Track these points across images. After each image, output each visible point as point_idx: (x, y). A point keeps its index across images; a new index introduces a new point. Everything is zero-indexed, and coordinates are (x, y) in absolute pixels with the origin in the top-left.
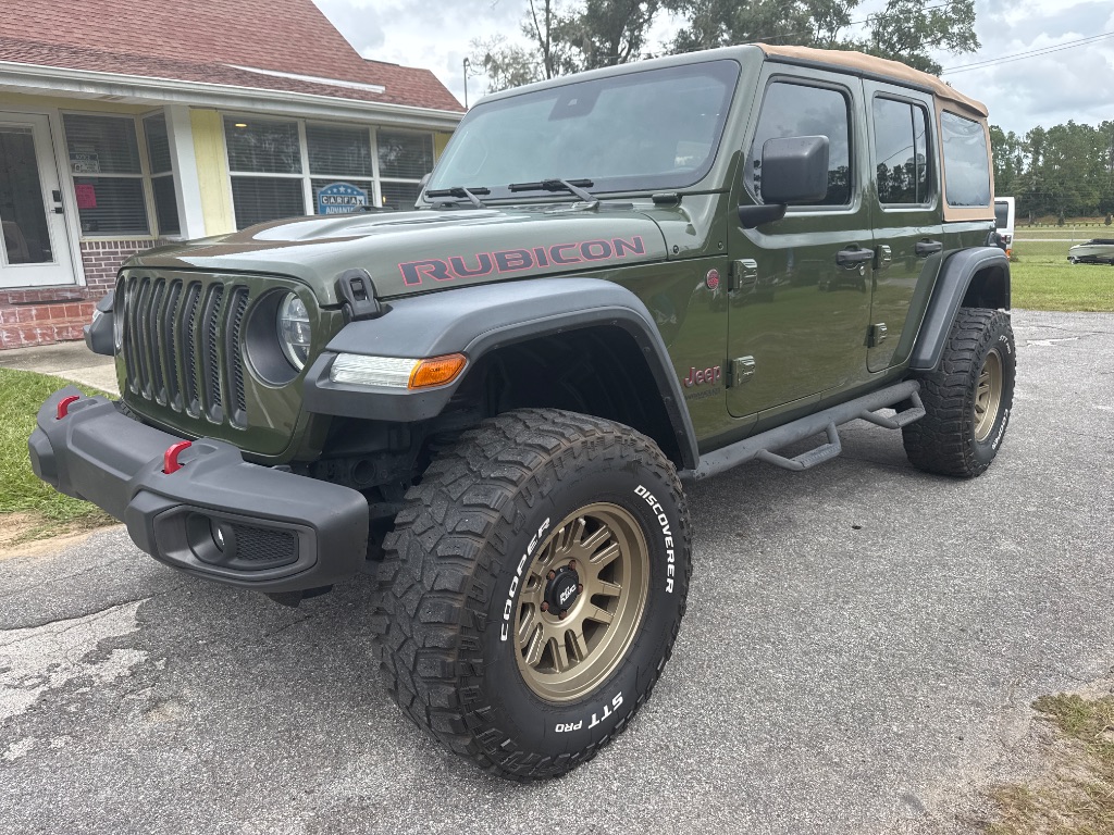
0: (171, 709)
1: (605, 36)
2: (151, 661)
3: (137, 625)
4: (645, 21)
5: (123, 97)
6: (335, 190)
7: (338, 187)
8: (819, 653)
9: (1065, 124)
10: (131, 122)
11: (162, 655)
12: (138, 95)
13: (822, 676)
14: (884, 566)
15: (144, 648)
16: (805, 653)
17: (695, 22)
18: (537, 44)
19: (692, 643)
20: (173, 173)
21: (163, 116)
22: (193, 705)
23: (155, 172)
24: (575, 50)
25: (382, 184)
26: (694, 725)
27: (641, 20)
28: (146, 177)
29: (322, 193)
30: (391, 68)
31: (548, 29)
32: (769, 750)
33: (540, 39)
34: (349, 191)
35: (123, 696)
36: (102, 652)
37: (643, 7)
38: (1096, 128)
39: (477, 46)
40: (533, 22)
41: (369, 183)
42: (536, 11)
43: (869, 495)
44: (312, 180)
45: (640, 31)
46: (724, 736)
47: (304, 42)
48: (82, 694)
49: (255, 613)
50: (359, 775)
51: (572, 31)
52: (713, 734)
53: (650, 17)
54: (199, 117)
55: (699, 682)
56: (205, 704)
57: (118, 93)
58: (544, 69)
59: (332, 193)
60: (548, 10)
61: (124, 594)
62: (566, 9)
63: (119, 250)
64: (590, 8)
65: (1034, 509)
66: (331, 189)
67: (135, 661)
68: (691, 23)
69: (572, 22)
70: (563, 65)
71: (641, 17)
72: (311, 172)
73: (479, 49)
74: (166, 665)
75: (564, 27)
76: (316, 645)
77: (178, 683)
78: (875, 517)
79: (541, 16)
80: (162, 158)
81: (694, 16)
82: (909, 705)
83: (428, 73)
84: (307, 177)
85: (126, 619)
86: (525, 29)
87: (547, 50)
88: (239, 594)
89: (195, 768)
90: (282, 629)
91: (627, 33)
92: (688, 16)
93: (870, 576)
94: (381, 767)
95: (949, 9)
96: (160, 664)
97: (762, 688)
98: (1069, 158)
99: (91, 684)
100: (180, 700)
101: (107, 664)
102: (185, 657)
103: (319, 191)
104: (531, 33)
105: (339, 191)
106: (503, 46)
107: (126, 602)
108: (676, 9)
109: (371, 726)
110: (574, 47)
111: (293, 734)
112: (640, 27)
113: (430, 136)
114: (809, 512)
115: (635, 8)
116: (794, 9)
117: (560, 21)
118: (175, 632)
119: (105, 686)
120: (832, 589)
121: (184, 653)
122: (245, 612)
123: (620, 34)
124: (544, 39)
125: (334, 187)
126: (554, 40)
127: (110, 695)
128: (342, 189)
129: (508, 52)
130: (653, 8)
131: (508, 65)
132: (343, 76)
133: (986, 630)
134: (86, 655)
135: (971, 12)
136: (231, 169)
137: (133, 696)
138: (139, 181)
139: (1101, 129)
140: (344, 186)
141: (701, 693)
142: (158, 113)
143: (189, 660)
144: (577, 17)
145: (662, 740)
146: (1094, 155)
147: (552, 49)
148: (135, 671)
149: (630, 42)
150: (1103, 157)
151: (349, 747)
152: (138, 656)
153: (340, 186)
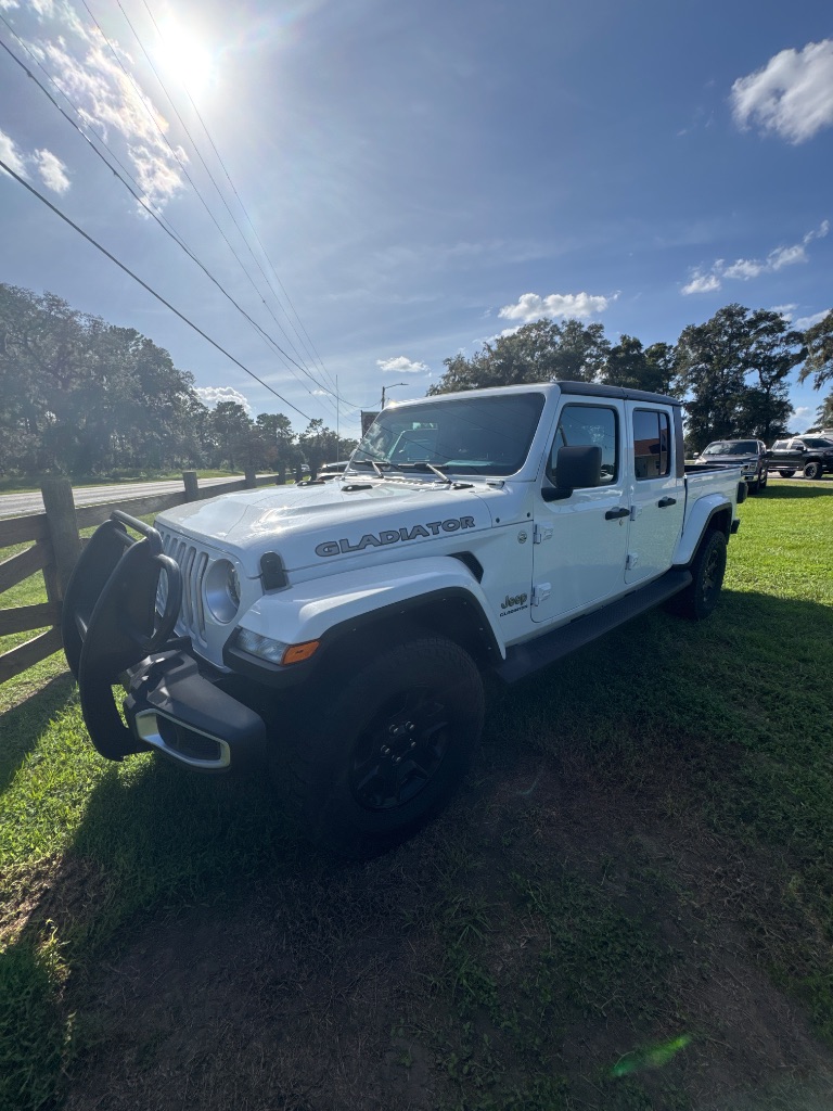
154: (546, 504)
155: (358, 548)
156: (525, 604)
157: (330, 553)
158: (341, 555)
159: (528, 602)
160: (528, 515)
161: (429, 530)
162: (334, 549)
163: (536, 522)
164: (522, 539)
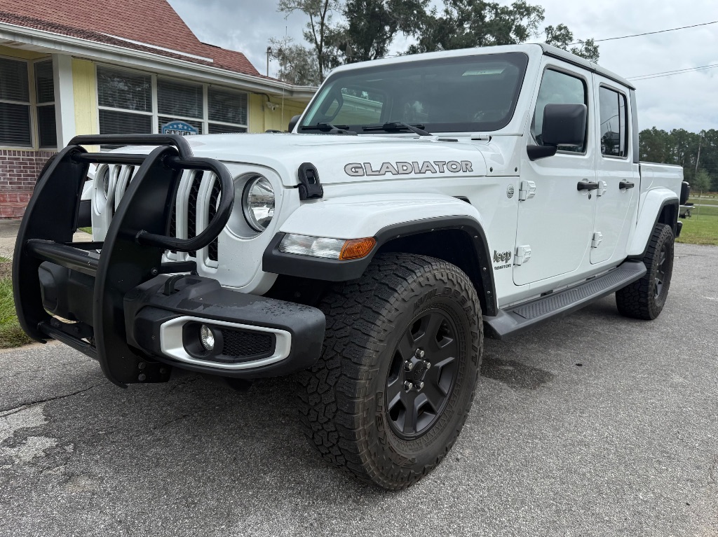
0: (84, 482)
1: (360, 44)
2: (61, 445)
3: (46, 420)
4: (388, 38)
5: (22, 44)
6: (175, 126)
7: (177, 124)
8: (573, 445)
9: (651, 128)
10: (25, 64)
11: (70, 442)
12: (35, 43)
13: (580, 461)
14: (601, 390)
15: (54, 436)
16: (565, 446)
17: (422, 41)
18: (314, 45)
19: (482, 438)
20: (56, 103)
21: (51, 62)
22: (102, 479)
23: (40, 102)
24: (340, 52)
25: (210, 125)
26: (498, 495)
27: (385, 37)
28: (33, 105)
29: (166, 127)
30: (215, 49)
31: (322, 37)
32: (557, 511)
33: (316, 43)
34: (185, 127)
35: (41, 472)
36: (18, 438)
37: (387, 28)
38: (669, 133)
39: (273, 43)
40: (312, 31)
41: (200, 124)
42: (314, 23)
43: (577, 345)
44: (160, 118)
45: (384, 44)
46: (523, 502)
47: (156, 24)
48: (6, 470)
49: (142, 412)
50: (249, 531)
51: (339, 39)
52: (514, 501)
53: (391, 36)
54: (78, 65)
55: (494, 465)
56: (113, 478)
57: (20, 40)
58: (317, 63)
59: (173, 128)
60: (322, 24)
61: (32, 397)
62: (336, 24)
63: (7, 156)
64: (351, 26)
65: (688, 357)
66: (172, 125)
67: (48, 445)
68: (418, 42)
69: (339, 33)
70: (331, 61)
71: (385, 35)
72: (159, 112)
73: (274, 45)
74: (75, 449)
75: (334, 36)
76: (196, 436)
77: (87, 462)
78: (585, 359)
79: (317, 27)
80: (48, 91)
81: (421, 37)
82: (646, 482)
83: (241, 55)
84: (155, 115)
85: (35, 415)
86: (306, 35)
87: (320, 50)
88: (127, 399)
89: (111, 526)
90: (166, 424)
91: (375, 45)
92: (416, 37)
93: (594, 396)
94: (266, 526)
95: (583, 49)
96: (70, 448)
97: (540, 469)
98: (652, 150)
99: (13, 463)
100: (91, 476)
101: (24, 448)
102: (90, 443)
103: (163, 126)
104: (310, 38)
105: (178, 127)
106: (290, 45)
107: (33, 403)
108: (408, 32)
109: (252, 495)
110: (340, 51)
111: (189, 501)
112: (384, 41)
113: (246, 95)
114: (540, 354)
115: (382, 28)
116: (486, 39)
117: (331, 32)
118: (78, 425)
119: (25, 464)
120: (570, 404)
121: (89, 440)
122: (134, 411)
123: (371, 45)
124: (319, 43)
125: (175, 124)
126: (326, 44)
127: (30, 471)
128: (180, 126)
129: (294, 49)
130: (393, 30)
131: (293, 58)
132: (183, 49)
133: (681, 432)
134: (5, 441)
135: (597, 52)
136: (100, 104)
137: (50, 472)
138: (27, 108)
139: (672, 134)
140: (182, 124)
141: (498, 472)
142: (48, 59)
143: (93, 446)
144: (342, 30)
145: (478, 505)
146: (668, 149)
147: (324, 50)
148: (48, 454)
149: (377, 51)
150: (673, 151)
151: (237, 510)
152: (49, 442)
153: (179, 124)
154: (531, 162)
155: (378, 173)
156: (509, 262)
157: (355, 174)
158: (365, 178)
159: (511, 262)
160: (516, 170)
161: (436, 168)
162: (360, 171)
163: (522, 179)
164: (510, 194)
